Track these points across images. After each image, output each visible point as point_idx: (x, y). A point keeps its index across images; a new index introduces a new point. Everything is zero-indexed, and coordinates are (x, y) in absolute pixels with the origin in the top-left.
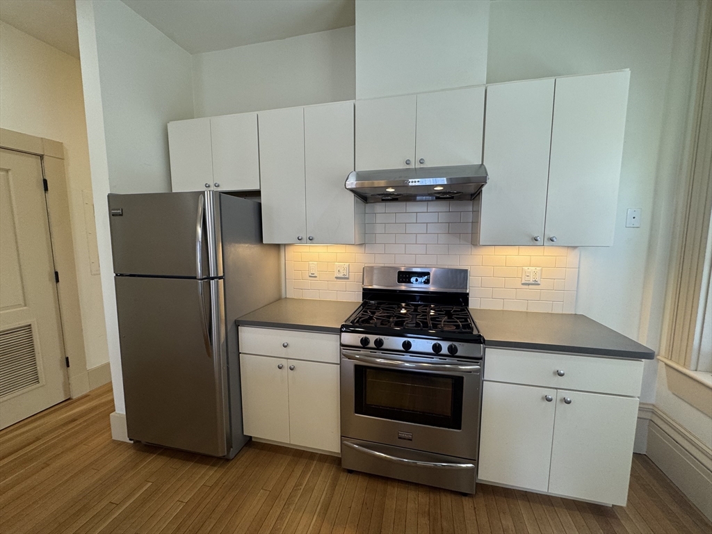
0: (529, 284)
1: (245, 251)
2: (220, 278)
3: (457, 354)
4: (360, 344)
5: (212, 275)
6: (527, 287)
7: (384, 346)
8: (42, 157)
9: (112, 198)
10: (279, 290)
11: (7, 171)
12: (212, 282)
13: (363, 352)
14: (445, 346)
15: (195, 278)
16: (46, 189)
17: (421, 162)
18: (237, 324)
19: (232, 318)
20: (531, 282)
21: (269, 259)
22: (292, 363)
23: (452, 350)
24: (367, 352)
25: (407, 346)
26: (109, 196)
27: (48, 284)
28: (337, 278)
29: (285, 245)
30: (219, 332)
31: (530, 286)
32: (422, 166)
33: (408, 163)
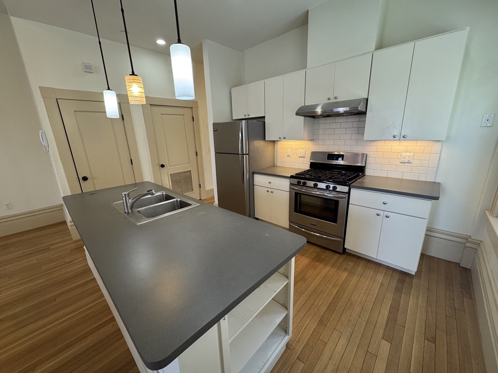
0: (405, 163)
1: (258, 144)
2: (247, 154)
3: (337, 190)
4: (296, 184)
5: (244, 153)
6: (403, 164)
7: (307, 185)
8: (192, 108)
9: (214, 124)
10: (274, 163)
11: (184, 115)
12: (244, 156)
13: (298, 186)
14: (332, 186)
15: (239, 154)
16: (193, 120)
17: (336, 98)
18: (253, 173)
19: (252, 171)
20: (406, 161)
21: (269, 147)
22: (272, 190)
23: (335, 188)
24: (300, 187)
25: (316, 185)
26: (213, 123)
27: (195, 156)
28: (299, 157)
29: (277, 141)
30: (247, 176)
31: (406, 164)
32: (336, 100)
33: (329, 99)
